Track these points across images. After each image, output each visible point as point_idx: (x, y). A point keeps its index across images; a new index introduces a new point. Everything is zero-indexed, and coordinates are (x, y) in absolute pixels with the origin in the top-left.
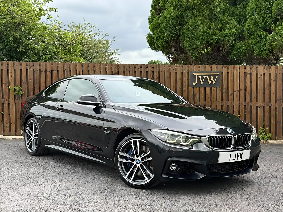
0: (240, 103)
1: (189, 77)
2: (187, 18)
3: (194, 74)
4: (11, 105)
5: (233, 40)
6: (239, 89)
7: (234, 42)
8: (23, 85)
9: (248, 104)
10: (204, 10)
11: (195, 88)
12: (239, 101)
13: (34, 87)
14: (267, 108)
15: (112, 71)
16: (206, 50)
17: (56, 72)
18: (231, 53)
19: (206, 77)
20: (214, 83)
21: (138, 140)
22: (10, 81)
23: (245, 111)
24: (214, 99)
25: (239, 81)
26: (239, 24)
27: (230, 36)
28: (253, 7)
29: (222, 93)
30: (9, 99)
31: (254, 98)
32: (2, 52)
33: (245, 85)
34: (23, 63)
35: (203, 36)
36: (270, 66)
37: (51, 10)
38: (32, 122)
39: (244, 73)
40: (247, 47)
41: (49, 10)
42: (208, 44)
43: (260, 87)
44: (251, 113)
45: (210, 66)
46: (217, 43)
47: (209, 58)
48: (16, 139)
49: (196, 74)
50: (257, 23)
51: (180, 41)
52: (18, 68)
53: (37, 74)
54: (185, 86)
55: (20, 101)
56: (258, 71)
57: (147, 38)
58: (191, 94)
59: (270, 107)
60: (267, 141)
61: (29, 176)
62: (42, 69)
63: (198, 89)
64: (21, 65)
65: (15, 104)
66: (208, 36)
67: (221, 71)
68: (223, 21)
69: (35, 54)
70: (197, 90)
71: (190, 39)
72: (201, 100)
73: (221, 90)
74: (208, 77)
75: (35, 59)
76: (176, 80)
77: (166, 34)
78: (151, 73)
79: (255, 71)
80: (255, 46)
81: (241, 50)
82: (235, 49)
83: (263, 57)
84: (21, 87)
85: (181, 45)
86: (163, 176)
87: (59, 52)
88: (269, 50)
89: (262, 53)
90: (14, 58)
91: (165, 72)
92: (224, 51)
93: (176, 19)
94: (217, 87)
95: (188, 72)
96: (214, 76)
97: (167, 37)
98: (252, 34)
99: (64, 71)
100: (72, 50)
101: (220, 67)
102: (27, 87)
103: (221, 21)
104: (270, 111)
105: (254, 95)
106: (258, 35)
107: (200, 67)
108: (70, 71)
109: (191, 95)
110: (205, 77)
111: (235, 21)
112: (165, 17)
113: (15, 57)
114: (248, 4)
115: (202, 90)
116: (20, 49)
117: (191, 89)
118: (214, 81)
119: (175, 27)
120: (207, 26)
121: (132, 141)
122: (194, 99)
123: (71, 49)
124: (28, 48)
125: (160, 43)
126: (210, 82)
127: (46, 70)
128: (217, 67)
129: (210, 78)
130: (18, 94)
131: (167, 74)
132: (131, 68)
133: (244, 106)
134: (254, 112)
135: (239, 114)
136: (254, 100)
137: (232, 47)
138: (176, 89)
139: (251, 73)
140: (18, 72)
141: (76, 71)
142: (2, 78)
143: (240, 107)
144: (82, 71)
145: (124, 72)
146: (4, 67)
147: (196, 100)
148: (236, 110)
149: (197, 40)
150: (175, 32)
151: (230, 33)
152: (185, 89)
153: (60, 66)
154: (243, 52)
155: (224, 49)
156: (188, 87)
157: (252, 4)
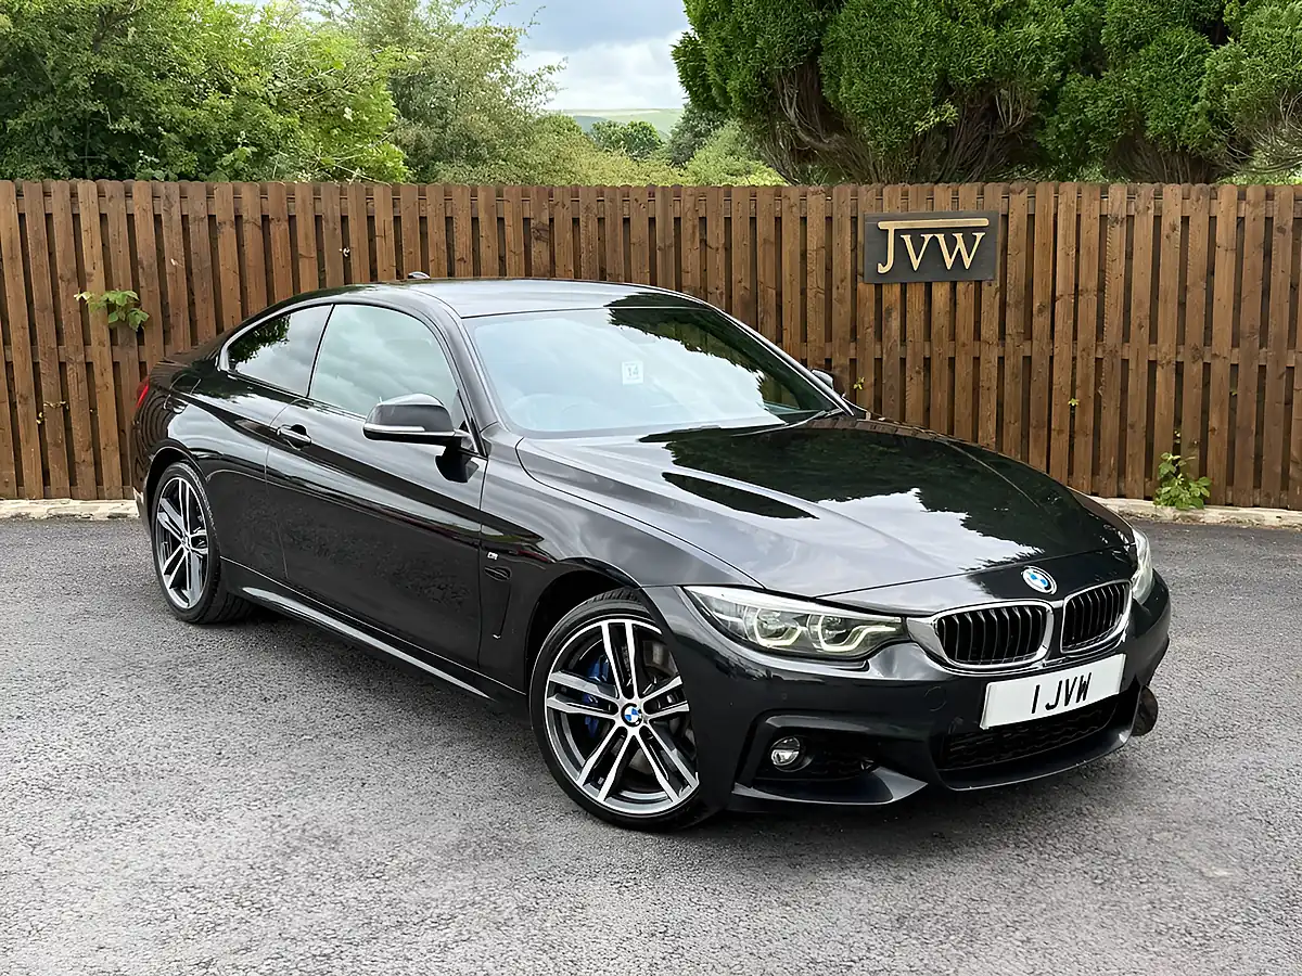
0: (1080, 346)
1: (860, 238)
3: (882, 225)
4: (97, 371)
5: (1053, 70)
6: (1077, 286)
7: (1057, 76)
8: (142, 283)
9: (1113, 353)
11: (884, 289)
12: (1075, 338)
13: (191, 292)
14: (1193, 371)
15: (524, 219)
16: (933, 118)
17: (285, 225)
18: (1043, 126)
19: (934, 240)
20: (967, 262)
21: (628, 624)
22: (88, 268)
23: (1097, 384)
24: (965, 334)
25: (1078, 251)
27: (1043, 48)
29: (1003, 305)
30: (87, 343)
31: (1141, 327)
32: (47, 140)
33: (1102, 271)
34: (139, 187)
35: (922, 54)
36: (1211, 185)
38: (180, 480)
39: (1101, 216)
40: (1116, 105)
42: (945, 89)
43: (1169, 281)
44: (1124, 390)
45: (950, 190)
46: (982, 83)
47: (947, 150)
48: (125, 516)
49: (890, 226)
51: (823, 75)
52: (115, 210)
53: (199, 232)
54: (842, 280)
55: (133, 354)
56: (1160, 208)
57: (675, 56)
58: (868, 316)
59: (1207, 366)
60: (1189, 514)
61: (166, 753)
62: (223, 212)
63: (897, 289)
64: (128, 194)
65: (116, 365)
66: (947, 52)
67: (1002, 210)
69: (189, 144)
70: (892, 294)
71: (863, 68)
72: (909, 338)
73: (998, 296)
74: (941, 237)
75: (191, 168)
76: (804, 255)
77: (760, 43)
78: (694, 227)
79: (1148, 208)
80: (1152, 96)
81: (1089, 114)
82: (1066, 109)
83: (1187, 147)
84: (135, 295)
85: (827, 93)
86: (743, 791)
87: (293, 131)
88: (1210, 114)
89: (1178, 128)
90: (99, 162)
91: (753, 220)
92: (1016, 116)
94: (981, 282)
95: (856, 218)
96: (968, 233)
97: (762, 55)
98: (1140, 42)
99: (318, 219)
100: (348, 114)
101: (994, 190)
102: (163, 294)
104: (1206, 384)
105: (1139, 314)
106: (1166, 49)
107: (905, 194)
108: (344, 219)
109: (866, 319)
110: (928, 237)
113: (104, 157)
115: (916, 296)
116: (123, 125)
117: (866, 290)
118: (969, 256)
119: (802, 16)
120: (939, 9)
121: (604, 625)
122: (879, 336)
123: (347, 109)
124: (157, 118)
125: (732, 85)
126: (949, 262)
127: (238, 218)
128: (982, 192)
129: (951, 243)
130: (124, 323)
131: (765, 228)
132: (607, 203)
133: (1096, 359)
134: (1137, 384)
135: (1073, 397)
136: (1140, 335)
137: (1050, 98)
138: (803, 292)
139: (1130, 218)
140: (118, 227)
141: (371, 219)
142: (51, 254)
143: (1078, 364)
144: (397, 219)
145: (576, 221)
146: (58, 205)
147: (889, 337)
148: (1061, 378)
149: (894, 72)
150: (801, 35)
151: (1043, 39)
152: (842, 291)
153: (298, 197)
154: (1098, 122)
155: (1014, 107)
156: (855, 282)
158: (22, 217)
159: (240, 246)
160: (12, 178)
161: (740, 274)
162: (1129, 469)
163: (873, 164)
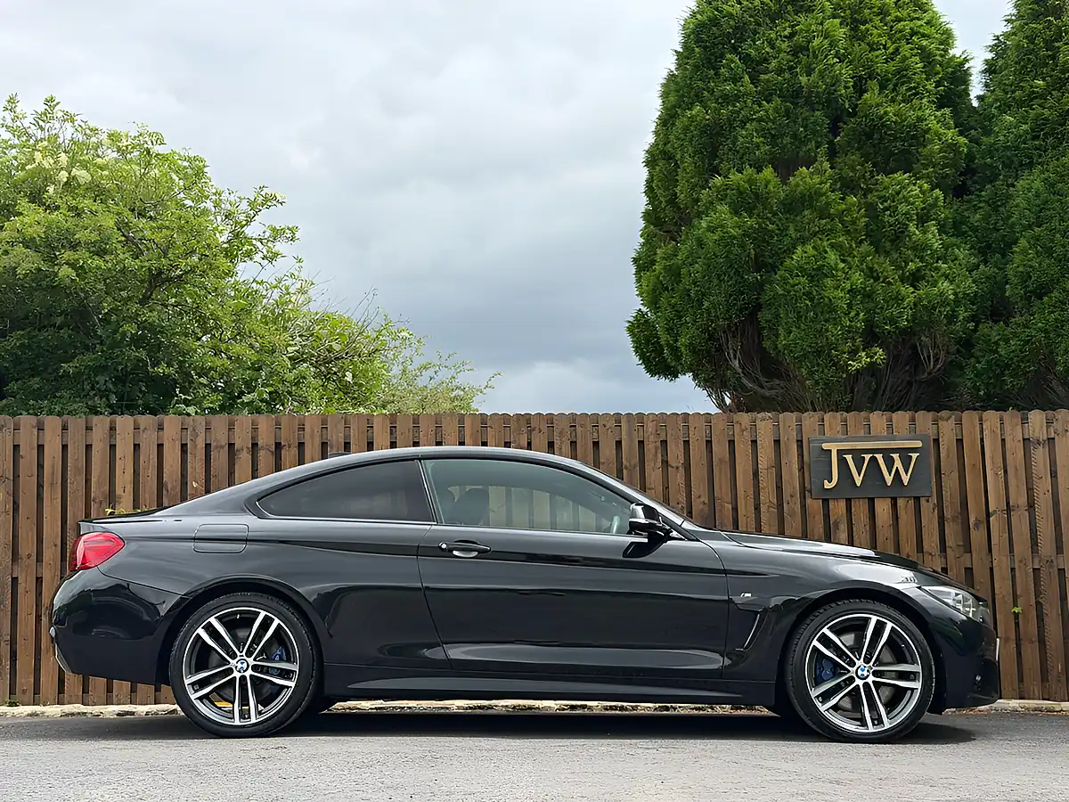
0: (1017, 561)
1: (806, 458)
2: (787, 241)
3: (825, 446)
5: (967, 320)
6: (1008, 504)
7: (971, 325)
8: (165, 502)
9: (1049, 563)
10: (848, 210)
11: (831, 503)
12: (1011, 550)
15: (505, 443)
16: (864, 359)
17: (295, 450)
18: (962, 368)
19: (874, 460)
20: (906, 479)
22: (119, 491)
23: (1037, 593)
24: (908, 546)
25: (1006, 472)
26: (986, 262)
27: (957, 302)
28: (1037, 195)
29: (941, 520)
32: (93, 385)
33: (1030, 490)
34: (171, 421)
35: (850, 306)
37: (277, 234)
39: (1024, 439)
40: (1027, 342)
41: (267, 234)
42: (871, 336)
44: (1064, 599)
45: (884, 416)
46: (904, 331)
47: (876, 392)
49: (834, 448)
50: (1059, 250)
51: (764, 328)
52: (148, 441)
53: (219, 458)
54: (792, 496)
57: (630, 330)
58: (818, 528)
62: (242, 439)
63: (842, 504)
64: (161, 428)
66: (872, 305)
67: (932, 432)
68: (924, 250)
70: (838, 508)
71: (799, 318)
73: (936, 511)
74: (879, 457)
75: (216, 406)
76: (756, 474)
77: (706, 304)
78: (656, 448)
79: (1066, 430)
80: (1059, 336)
81: (1002, 353)
82: (981, 351)
85: (767, 344)
87: (305, 378)
90: (136, 406)
91: (709, 443)
92: (936, 361)
93: (742, 246)
94: (919, 498)
95: (801, 441)
96: (905, 453)
97: (709, 313)
98: (1041, 292)
99: (324, 445)
100: (349, 377)
101: (924, 419)
103: (914, 248)
107: (845, 420)
109: (816, 531)
110: (868, 457)
111: (971, 249)
112: (701, 244)
113: (140, 403)
114: (1013, 186)
115: (860, 509)
116: (161, 370)
117: (815, 505)
118: (906, 474)
119: (742, 277)
120: (862, 271)
123: (347, 373)
124: (190, 366)
125: (683, 340)
126: (889, 479)
127: (255, 445)
128: (913, 420)
129: (890, 463)
131: (720, 450)
132: (579, 429)
133: (1034, 569)
135: (1015, 605)
137: (966, 344)
138: (757, 508)
139: (1051, 440)
140: (149, 454)
142: (88, 481)
143: (1017, 575)
144: (393, 444)
145: (551, 444)
146: (98, 437)
148: (1002, 588)
149: (826, 321)
150: (743, 294)
151: (956, 294)
152: (792, 505)
153: (307, 428)
154: (1012, 359)
155: (934, 353)
156: (803, 497)
157: (1030, 184)
158: (65, 447)
159: (254, 469)
160: (60, 414)
161: (699, 490)
163: (812, 401)
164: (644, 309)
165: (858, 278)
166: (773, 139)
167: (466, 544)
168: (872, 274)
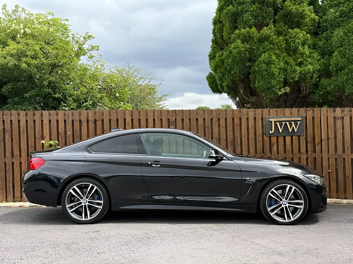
0: (330, 155)
1: (264, 124)
2: (259, 52)
3: (270, 120)
5: (317, 78)
6: (328, 137)
7: (318, 79)
8: (60, 139)
9: (340, 156)
10: (279, 42)
11: (272, 138)
12: (328, 152)
13: (73, 141)
15: (168, 119)
16: (283, 91)
17: (101, 122)
18: (314, 93)
19: (286, 124)
20: (296, 130)
22: (45, 135)
23: (336, 166)
24: (296, 151)
25: (328, 127)
26: (323, 58)
27: (314, 72)
28: (341, 37)
29: (307, 142)
31: (348, 148)
32: (35, 100)
33: (335, 133)
34: (61, 113)
35: (279, 73)
37: (93, 48)
39: (334, 117)
40: (336, 86)
41: (90, 48)
42: (286, 83)
44: (344, 167)
45: (289, 110)
46: (296, 82)
47: (286, 100)
49: (273, 120)
50: (347, 56)
51: (251, 80)
52: (54, 119)
53: (77, 125)
54: (259, 136)
56: (351, 115)
57: (207, 78)
58: (267, 145)
63: (275, 138)
64: (57, 115)
66: (286, 73)
67: (304, 115)
68: (303, 55)
69: (75, 101)
70: (274, 139)
71: (263, 77)
72: (280, 152)
73: (305, 140)
74: (288, 123)
75: (75, 107)
76: (248, 128)
77: (232, 72)
78: (216, 121)
79: (348, 115)
80: (346, 84)
81: (328, 89)
82: (321, 88)
84: (57, 142)
85: (252, 85)
87: (103, 97)
90: (49, 106)
91: (233, 119)
92: (306, 91)
93: (245, 54)
94: (300, 136)
95: (263, 118)
96: (296, 122)
97: (233, 75)
98: (342, 69)
99: (110, 120)
100: (117, 95)
101: (302, 110)
102: (65, 142)
103: (300, 54)
105: (348, 144)
106: (350, 71)
107: (277, 111)
108: (117, 120)
109: (267, 147)
110: (284, 123)
111: (318, 53)
112: (231, 52)
113: (51, 105)
114: (333, 33)
115: (281, 140)
116: (57, 95)
117: (266, 139)
118: (296, 128)
119: (244, 64)
120: (283, 62)
122: (271, 152)
123: (117, 93)
124: (66, 94)
125: (224, 84)
126: (290, 130)
127: (88, 120)
128: (299, 111)
129: (291, 125)
131: (237, 121)
133: (335, 158)
134: (348, 165)
135: (329, 169)
136: (348, 151)
137: (316, 85)
138: (248, 139)
139: (343, 117)
140: (54, 123)
141: (125, 120)
142: (35, 131)
143: (330, 160)
144: (132, 120)
145: (183, 120)
146: (37, 118)
147: (274, 151)
148: (325, 164)
149: (271, 79)
150: (245, 69)
151: (313, 69)
152: (259, 138)
153: (104, 114)
154: (331, 91)
155: (305, 88)
156: (263, 136)
157: (338, 33)
158: (27, 121)
159: (88, 128)
160: (25, 110)
161: (230, 134)
162: (348, 190)
163: (266, 104)
164: (212, 72)
165: (282, 64)
166: (255, 17)
167: (157, 162)
168: (287, 63)
